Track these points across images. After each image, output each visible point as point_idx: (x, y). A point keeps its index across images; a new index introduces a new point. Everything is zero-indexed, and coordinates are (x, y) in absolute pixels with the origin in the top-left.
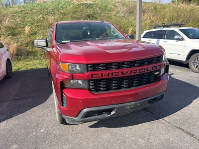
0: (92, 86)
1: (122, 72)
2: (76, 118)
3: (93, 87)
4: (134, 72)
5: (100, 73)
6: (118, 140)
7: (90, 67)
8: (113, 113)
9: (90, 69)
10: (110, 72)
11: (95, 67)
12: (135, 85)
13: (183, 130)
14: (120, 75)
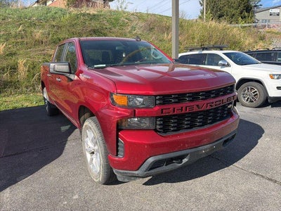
0: (160, 125)
1: (198, 106)
2: (136, 172)
3: (162, 127)
4: (211, 106)
5: (171, 107)
6: (192, 197)
7: (159, 99)
8: (185, 160)
9: (158, 102)
10: (183, 105)
11: (165, 99)
12: (209, 122)
13: (263, 176)
14: (196, 109)
